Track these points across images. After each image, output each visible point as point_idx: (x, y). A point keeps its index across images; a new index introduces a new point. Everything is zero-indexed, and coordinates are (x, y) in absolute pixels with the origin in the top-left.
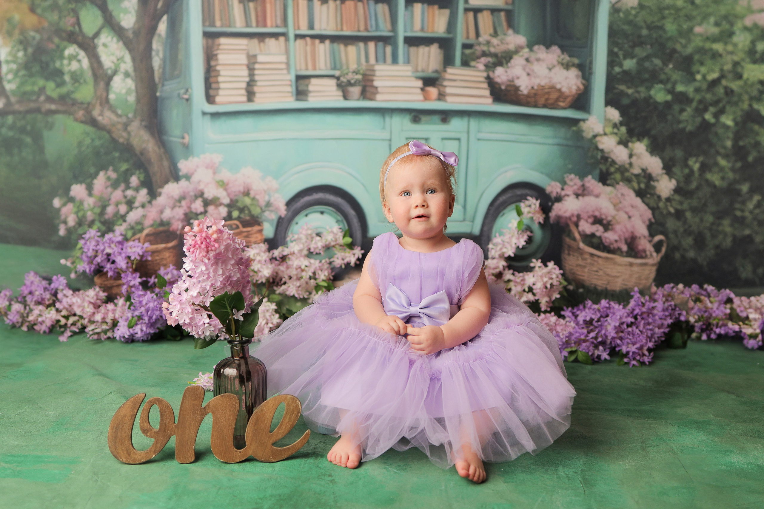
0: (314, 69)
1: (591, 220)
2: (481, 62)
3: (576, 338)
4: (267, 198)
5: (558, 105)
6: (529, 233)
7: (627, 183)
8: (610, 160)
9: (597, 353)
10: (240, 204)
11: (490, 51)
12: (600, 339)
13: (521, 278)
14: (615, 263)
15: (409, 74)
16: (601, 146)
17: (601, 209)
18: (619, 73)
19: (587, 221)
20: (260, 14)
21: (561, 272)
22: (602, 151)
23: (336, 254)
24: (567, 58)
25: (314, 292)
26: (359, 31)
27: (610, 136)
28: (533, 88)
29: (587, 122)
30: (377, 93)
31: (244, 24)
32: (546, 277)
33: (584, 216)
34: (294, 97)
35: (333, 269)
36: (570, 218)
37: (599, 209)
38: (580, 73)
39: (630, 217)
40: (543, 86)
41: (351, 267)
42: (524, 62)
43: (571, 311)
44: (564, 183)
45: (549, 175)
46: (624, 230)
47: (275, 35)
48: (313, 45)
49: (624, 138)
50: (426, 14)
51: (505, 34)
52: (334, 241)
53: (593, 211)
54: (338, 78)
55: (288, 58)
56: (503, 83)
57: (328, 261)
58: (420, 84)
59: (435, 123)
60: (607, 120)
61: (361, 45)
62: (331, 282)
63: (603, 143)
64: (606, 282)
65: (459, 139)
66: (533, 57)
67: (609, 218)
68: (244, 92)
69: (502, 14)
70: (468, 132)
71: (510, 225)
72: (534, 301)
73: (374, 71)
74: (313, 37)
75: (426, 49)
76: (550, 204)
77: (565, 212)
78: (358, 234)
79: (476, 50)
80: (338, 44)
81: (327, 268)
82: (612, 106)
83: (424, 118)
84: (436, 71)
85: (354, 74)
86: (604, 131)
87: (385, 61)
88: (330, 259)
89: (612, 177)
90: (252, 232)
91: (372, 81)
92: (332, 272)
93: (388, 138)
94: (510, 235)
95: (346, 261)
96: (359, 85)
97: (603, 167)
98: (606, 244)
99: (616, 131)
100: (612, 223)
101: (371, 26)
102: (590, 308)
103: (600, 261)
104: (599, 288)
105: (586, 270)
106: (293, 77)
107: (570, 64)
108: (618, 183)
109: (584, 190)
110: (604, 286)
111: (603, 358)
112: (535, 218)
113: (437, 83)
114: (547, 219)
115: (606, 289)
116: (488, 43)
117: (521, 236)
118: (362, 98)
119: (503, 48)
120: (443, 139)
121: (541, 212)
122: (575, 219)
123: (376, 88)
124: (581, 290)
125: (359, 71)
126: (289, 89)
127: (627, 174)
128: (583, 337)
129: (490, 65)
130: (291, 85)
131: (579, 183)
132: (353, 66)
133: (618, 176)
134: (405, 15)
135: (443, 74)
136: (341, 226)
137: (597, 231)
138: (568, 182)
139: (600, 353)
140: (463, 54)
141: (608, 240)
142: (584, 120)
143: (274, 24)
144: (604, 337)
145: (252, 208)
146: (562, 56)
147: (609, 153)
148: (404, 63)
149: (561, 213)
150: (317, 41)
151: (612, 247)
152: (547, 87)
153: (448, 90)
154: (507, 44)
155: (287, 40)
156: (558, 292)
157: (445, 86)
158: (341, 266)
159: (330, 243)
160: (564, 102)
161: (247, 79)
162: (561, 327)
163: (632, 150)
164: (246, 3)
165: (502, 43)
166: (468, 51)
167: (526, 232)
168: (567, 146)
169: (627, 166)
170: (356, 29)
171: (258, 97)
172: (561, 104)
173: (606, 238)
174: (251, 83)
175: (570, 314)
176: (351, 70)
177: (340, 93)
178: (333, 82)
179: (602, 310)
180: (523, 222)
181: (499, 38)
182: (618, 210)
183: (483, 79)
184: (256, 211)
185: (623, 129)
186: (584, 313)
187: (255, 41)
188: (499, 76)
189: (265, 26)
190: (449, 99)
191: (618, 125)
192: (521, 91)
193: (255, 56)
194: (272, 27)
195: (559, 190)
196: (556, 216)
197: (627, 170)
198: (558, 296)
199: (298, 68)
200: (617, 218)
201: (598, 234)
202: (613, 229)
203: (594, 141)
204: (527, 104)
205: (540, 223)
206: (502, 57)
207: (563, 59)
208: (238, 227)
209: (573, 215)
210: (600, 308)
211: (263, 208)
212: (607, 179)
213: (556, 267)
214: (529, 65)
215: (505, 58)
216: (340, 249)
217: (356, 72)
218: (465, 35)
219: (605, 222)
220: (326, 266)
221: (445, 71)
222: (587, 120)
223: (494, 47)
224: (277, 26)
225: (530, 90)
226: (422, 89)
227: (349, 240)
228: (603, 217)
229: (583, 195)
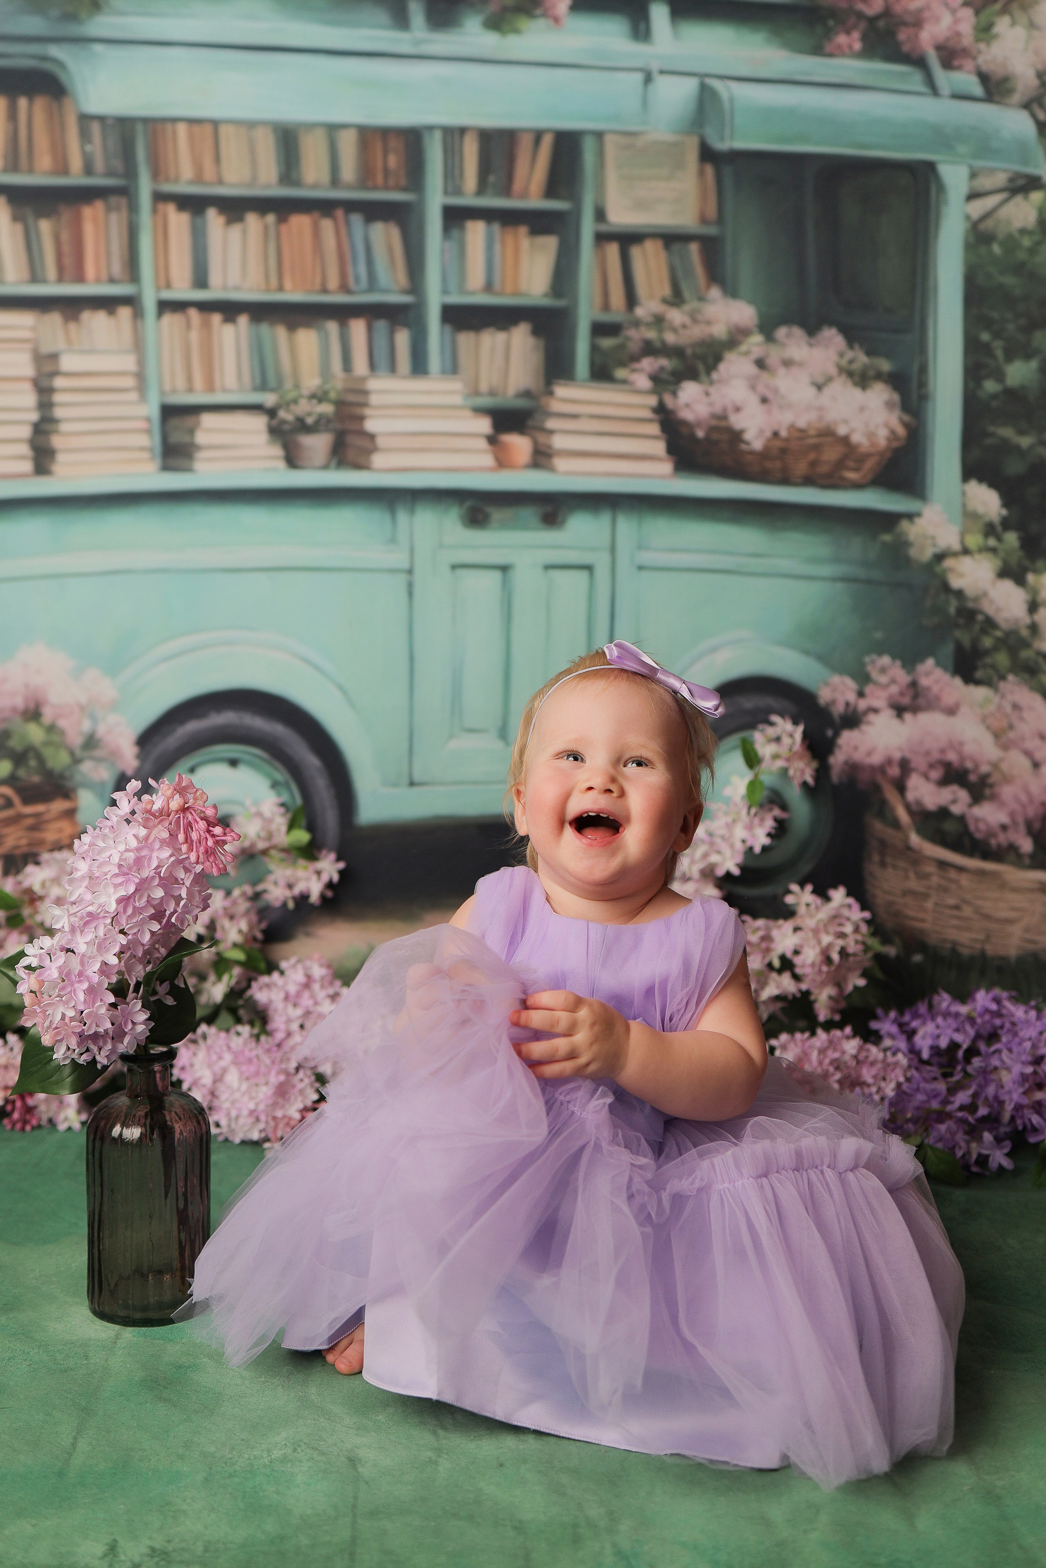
0: (210, 388)
1: (936, 774)
2: (641, 370)
3: (917, 1108)
4: (86, 726)
5: (843, 479)
6: (777, 812)
7: (1026, 676)
8: (980, 618)
9: (975, 1149)
10: (14, 743)
11: (663, 343)
12: (983, 1111)
13: (761, 933)
14: (1003, 886)
15: (458, 400)
16: (956, 583)
17: (961, 744)
18: (995, 396)
19: (926, 776)
20: (66, 248)
21: (867, 915)
22: (959, 594)
23: (270, 872)
24: (862, 359)
25: (212, 977)
26: (325, 291)
27: (977, 556)
28: (776, 434)
29: (917, 521)
30: (375, 449)
31: (26, 274)
32: (827, 933)
33: (920, 762)
34: (158, 462)
35: (263, 912)
36: (881, 769)
37: (957, 745)
38: (896, 397)
39: (1036, 765)
40: (801, 431)
41: (312, 906)
42: (751, 369)
43: (895, 1021)
44: (863, 679)
45: (823, 659)
46: (1024, 798)
47: (108, 304)
48: (206, 326)
49: (1014, 561)
50: (497, 247)
51: (701, 299)
52: (264, 839)
53: (943, 751)
54: (271, 413)
55: (141, 362)
56: (699, 424)
57: (249, 890)
58: (484, 425)
59: (526, 527)
60: (969, 516)
61: (332, 327)
62: (257, 946)
63: (961, 575)
64: (981, 937)
65: (588, 568)
66: (774, 355)
67: (985, 769)
68: (25, 449)
69: (694, 248)
70: (613, 549)
71: (728, 792)
72: (798, 995)
73: (365, 393)
74: (206, 307)
75: (500, 337)
76: (830, 733)
77: (869, 754)
78: (330, 819)
79: (628, 339)
80: (273, 323)
81: (247, 912)
82: (981, 480)
83: (497, 514)
84: (527, 394)
85: (314, 401)
86: (962, 542)
87: (392, 368)
88: (254, 884)
89: (988, 660)
90: (47, 817)
91: (361, 418)
92: (260, 921)
93: (405, 565)
94: (729, 819)
95: (297, 890)
96: (327, 430)
97: (965, 638)
98: (978, 836)
99: (992, 542)
100: (990, 781)
101: (357, 280)
102: (946, 1015)
103: (965, 880)
104: (965, 952)
105: (929, 905)
106: (153, 410)
107: (871, 373)
108: (1003, 678)
109: (916, 696)
110: (978, 946)
111: (993, 1164)
112: (791, 772)
113: (530, 423)
114: (822, 772)
115: (983, 954)
116: (659, 321)
117: (756, 821)
118: (334, 463)
119: (696, 332)
120: (548, 567)
121: (808, 755)
122: (895, 771)
123: (372, 437)
124: (917, 958)
125: (326, 393)
126: (144, 441)
127: (1025, 654)
128: (935, 1105)
129: (665, 376)
130: (148, 431)
131: (902, 677)
132: (311, 382)
133: (1002, 659)
134: (443, 252)
135: (544, 400)
136: (285, 797)
137: (954, 801)
138: (875, 675)
139: (985, 1152)
140: (594, 349)
141: (982, 826)
142: (910, 516)
143: (104, 276)
144: (996, 1105)
145: (47, 752)
146: (850, 355)
147: (976, 599)
148: (444, 372)
149: (858, 756)
150: (216, 318)
151: (993, 842)
152: (812, 432)
153: (559, 442)
154: (709, 323)
155: (138, 314)
156: (858, 972)
157: (551, 432)
158: (285, 904)
159: (253, 845)
160: (856, 470)
161: (34, 416)
162: (874, 1071)
163: (1034, 592)
164: (31, 220)
165: (695, 321)
166: (607, 343)
167: (771, 810)
168: (868, 582)
169: (1025, 633)
170: (318, 285)
171: (63, 464)
172: (851, 475)
173: (977, 820)
174: (46, 427)
175: (894, 1029)
176: (305, 392)
177: (278, 451)
178: (259, 422)
179: (979, 1021)
180: (761, 783)
181: (687, 307)
182: (1005, 747)
183: (648, 414)
184: (58, 760)
185: (1012, 538)
186: (930, 1027)
187: (55, 319)
188: (688, 406)
189: (80, 278)
190: (560, 464)
191: (999, 529)
192: (747, 443)
193: (54, 357)
194: (98, 281)
195: (851, 697)
196: (846, 763)
197: (1027, 645)
198: (861, 982)
199: (167, 387)
200: (1004, 766)
201: (956, 809)
202: (994, 798)
203: (938, 569)
204: (762, 477)
205: (805, 784)
206: (695, 356)
207: (851, 362)
208: (9, 804)
209: (889, 761)
210: (974, 1014)
211: (78, 752)
212: (974, 668)
213: (851, 901)
214: (765, 375)
215: (703, 358)
216: (282, 860)
217: (319, 397)
218: (598, 301)
219: (973, 778)
220: (243, 906)
221: (551, 393)
222: (919, 515)
223: (675, 330)
224: (112, 281)
225: (769, 440)
226: (492, 440)
227: (302, 836)
228: (969, 765)
229: (915, 709)
